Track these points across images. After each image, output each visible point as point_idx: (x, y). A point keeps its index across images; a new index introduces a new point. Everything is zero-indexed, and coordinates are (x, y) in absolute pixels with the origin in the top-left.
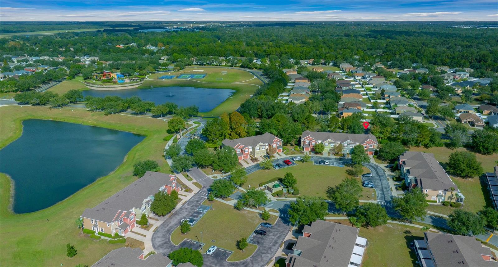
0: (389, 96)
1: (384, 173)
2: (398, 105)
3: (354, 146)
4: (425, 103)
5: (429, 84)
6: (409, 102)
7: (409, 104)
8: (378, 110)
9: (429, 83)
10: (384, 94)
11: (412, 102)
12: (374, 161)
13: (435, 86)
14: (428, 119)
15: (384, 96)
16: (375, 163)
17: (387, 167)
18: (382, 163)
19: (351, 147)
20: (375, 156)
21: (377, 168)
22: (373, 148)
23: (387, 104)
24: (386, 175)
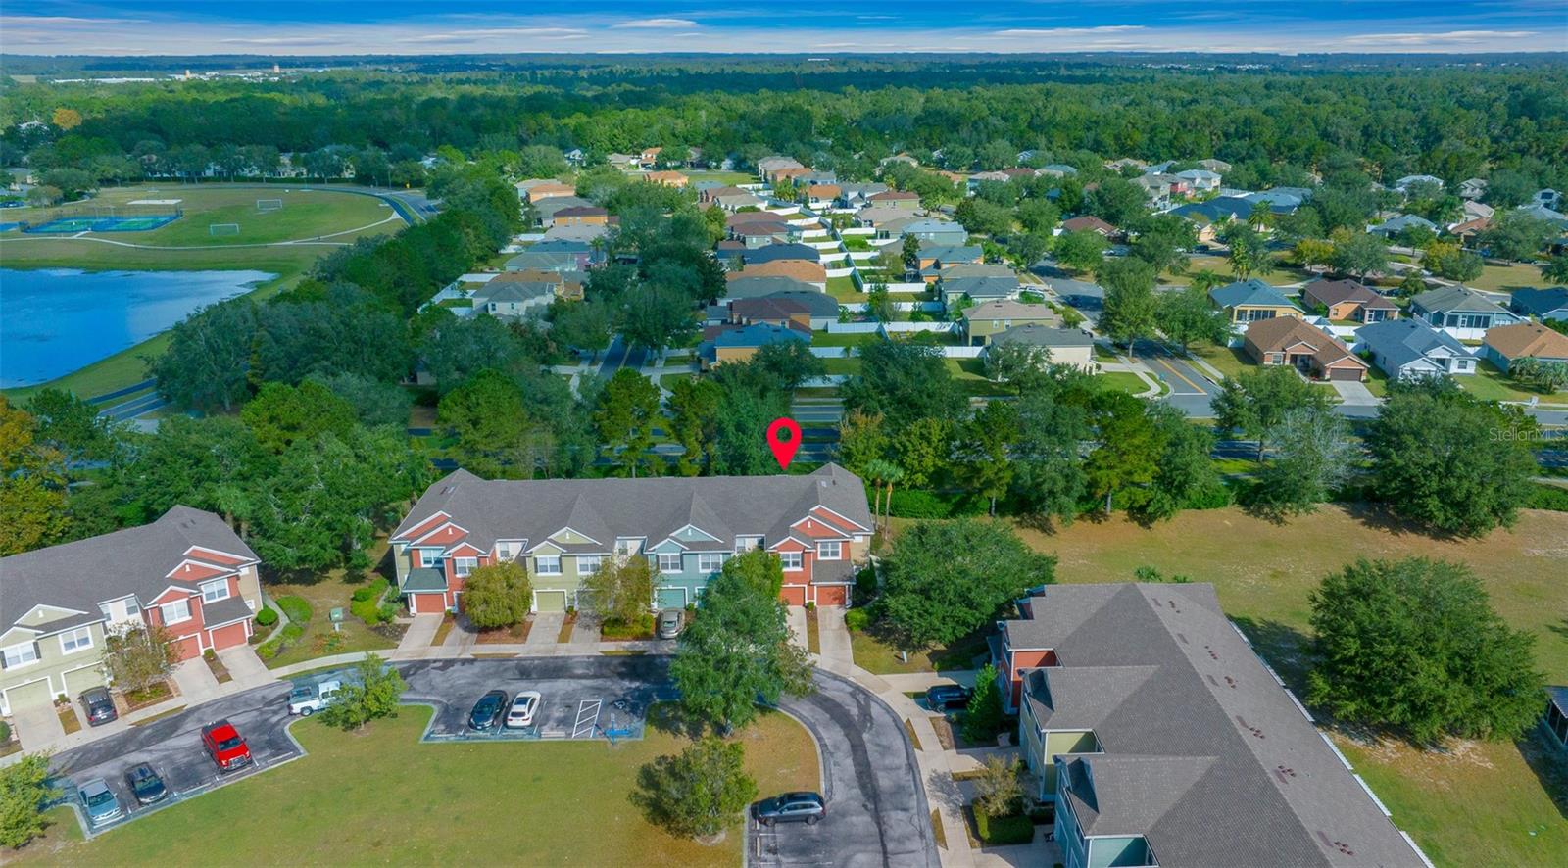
0: (937, 265)
1: (912, 767)
2: (977, 300)
3: (721, 560)
4: (1088, 286)
5: (1087, 213)
6: (1023, 285)
7: (1022, 294)
8: (891, 328)
9: (1090, 208)
10: (915, 257)
11: (1033, 284)
12: (849, 652)
13: (1112, 218)
14: (1113, 355)
15: (916, 267)
16: (857, 674)
17: (927, 699)
18: (898, 667)
19: (705, 566)
20: (860, 616)
21: (866, 715)
22: (846, 561)
23: (930, 299)
24: (925, 777)
